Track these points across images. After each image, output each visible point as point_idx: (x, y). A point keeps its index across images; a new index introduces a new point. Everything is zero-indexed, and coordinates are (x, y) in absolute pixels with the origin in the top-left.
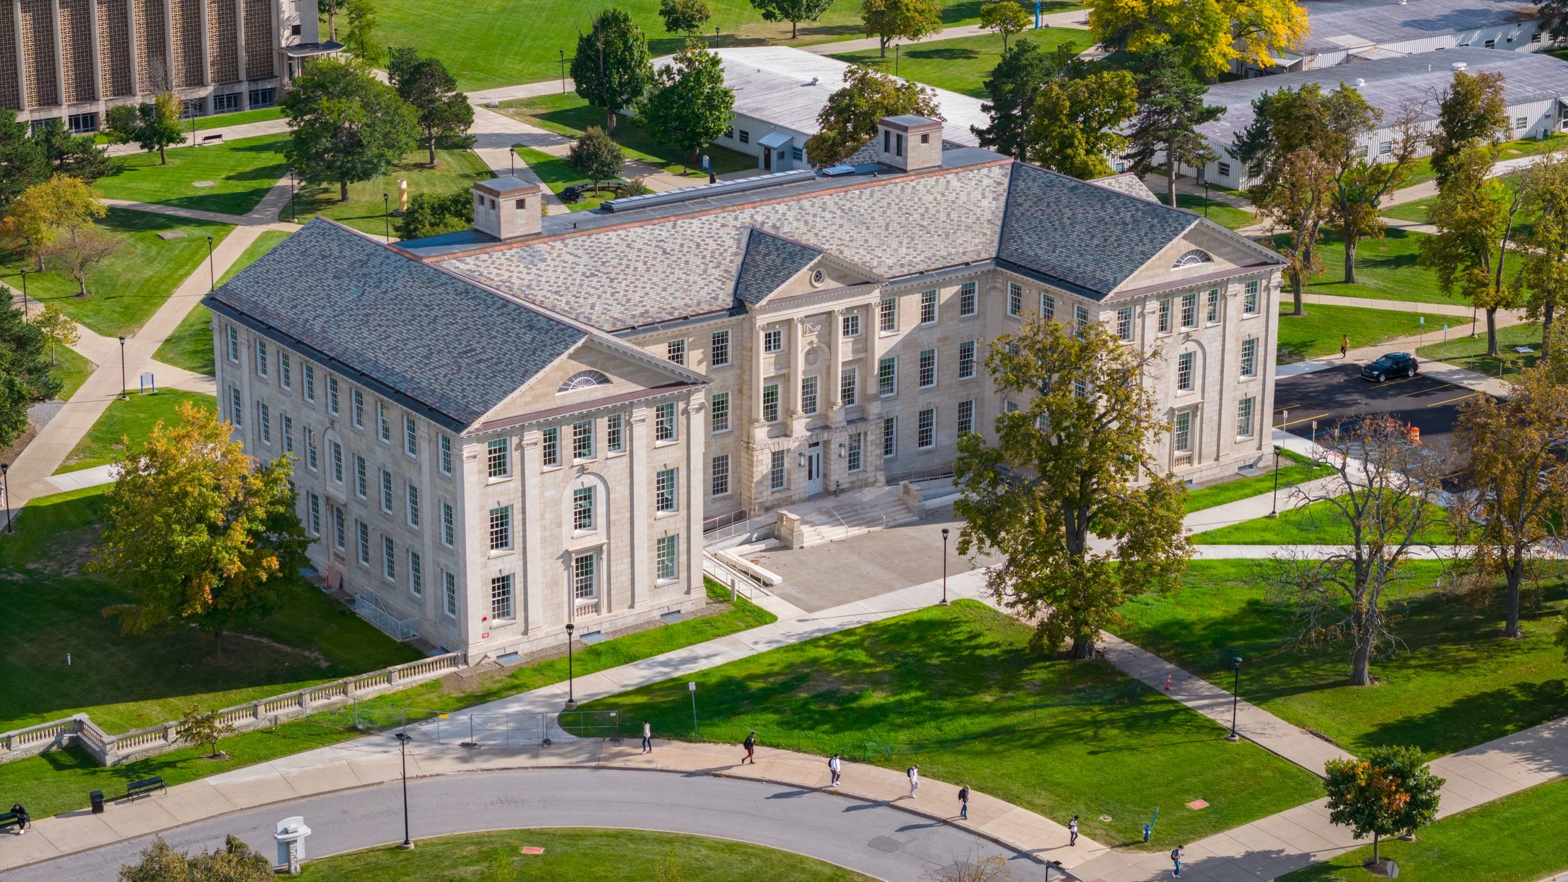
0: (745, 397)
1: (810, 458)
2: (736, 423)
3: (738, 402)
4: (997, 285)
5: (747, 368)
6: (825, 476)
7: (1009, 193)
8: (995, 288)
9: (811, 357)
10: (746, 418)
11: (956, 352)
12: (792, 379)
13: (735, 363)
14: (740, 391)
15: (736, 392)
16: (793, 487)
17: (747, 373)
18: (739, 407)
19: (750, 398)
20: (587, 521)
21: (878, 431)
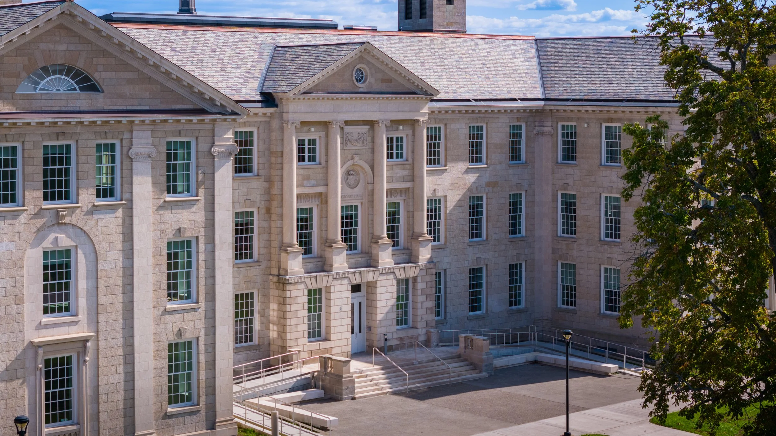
0: (274, 217)
1: (353, 305)
2: (263, 251)
3: (265, 224)
4: (546, 129)
5: (277, 178)
6: (369, 328)
7: (539, 57)
8: (542, 133)
9: (352, 179)
10: (275, 244)
11: (506, 202)
12: (330, 201)
13: (262, 172)
14: (268, 210)
15: (263, 211)
16: (333, 337)
17: (277, 185)
18: (268, 231)
19: (281, 216)
20: (64, 304)
21: (428, 278)
